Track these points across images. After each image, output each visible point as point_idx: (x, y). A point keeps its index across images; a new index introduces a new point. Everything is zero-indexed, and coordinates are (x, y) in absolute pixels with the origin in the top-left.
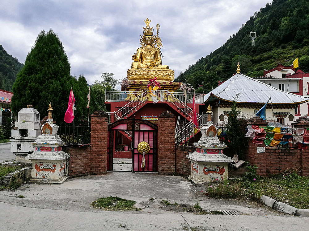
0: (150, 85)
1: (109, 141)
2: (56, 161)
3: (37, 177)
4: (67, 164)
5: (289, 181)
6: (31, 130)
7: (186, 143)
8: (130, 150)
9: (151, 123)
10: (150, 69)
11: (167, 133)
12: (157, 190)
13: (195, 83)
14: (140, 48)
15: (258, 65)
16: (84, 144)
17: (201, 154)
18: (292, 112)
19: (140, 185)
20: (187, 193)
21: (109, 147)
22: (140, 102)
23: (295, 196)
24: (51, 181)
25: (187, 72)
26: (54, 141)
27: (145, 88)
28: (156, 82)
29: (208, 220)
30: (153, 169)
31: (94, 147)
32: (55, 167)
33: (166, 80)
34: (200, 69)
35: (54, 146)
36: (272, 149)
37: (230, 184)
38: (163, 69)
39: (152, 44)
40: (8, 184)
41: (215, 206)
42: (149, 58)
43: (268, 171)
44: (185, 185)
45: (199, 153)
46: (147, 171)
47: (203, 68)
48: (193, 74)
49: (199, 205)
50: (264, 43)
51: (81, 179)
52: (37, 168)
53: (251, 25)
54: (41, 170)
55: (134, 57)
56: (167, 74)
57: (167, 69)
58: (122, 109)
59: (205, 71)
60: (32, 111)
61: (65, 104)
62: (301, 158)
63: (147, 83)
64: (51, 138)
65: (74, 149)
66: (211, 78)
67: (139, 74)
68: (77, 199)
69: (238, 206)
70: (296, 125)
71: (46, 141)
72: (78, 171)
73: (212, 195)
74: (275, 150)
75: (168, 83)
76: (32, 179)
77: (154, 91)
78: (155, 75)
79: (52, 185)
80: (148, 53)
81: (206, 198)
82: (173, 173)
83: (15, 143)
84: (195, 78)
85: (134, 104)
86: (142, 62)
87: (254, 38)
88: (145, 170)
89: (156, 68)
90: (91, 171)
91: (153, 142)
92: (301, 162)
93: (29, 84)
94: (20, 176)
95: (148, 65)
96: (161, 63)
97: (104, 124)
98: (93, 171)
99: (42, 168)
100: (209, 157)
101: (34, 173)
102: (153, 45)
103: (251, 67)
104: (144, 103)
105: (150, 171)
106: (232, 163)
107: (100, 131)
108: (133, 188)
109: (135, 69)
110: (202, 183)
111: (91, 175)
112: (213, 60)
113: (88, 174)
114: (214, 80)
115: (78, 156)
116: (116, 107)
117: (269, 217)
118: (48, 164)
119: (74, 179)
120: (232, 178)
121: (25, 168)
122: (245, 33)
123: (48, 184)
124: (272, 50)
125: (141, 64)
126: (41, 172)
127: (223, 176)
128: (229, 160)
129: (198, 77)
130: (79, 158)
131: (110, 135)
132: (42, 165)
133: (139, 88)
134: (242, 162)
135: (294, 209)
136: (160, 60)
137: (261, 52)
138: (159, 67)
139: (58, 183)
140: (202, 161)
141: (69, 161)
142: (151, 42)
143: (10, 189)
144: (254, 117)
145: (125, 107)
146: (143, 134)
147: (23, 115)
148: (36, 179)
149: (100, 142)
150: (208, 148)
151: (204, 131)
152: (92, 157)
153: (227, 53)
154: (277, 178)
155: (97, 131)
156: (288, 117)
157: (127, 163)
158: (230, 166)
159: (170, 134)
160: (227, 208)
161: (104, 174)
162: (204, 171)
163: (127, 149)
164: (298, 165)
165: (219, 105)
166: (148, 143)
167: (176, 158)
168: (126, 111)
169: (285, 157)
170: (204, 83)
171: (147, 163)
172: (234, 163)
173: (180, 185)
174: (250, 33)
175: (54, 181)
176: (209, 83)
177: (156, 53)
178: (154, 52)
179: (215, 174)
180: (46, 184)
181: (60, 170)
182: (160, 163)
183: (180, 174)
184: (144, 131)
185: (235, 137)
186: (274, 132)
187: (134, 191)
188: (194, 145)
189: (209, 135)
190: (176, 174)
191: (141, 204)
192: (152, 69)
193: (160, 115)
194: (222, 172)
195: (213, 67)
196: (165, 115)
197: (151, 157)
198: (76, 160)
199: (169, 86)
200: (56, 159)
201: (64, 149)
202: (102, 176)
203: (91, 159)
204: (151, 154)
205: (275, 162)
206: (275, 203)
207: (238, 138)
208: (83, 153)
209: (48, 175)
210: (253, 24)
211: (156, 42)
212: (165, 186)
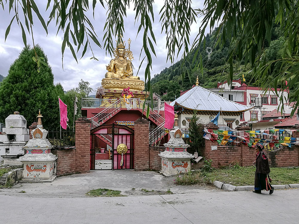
0: (124, 94)
1: (91, 144)
2: (46, 162)
3: (29, 177)
4: (55, 164)
5: (233, 170)
6: (19, 135)
7: (157, 143)
8: (106, 152)
9: (128, 127)
10: (123, 79)
11: (142, 136)
12: (137, 182)
13: (160, 91)
14: (113, 60)
15: (213, 77)
16: (69, 147)
17: (170, 152)
18: (238, 118)
19: (121, 179)
20: (160, 183)
21: (91, 149)
22: (115, 109)
23: (236, 179)
24: (42, 180)
25: (153, 81)
26: (44, 144)
27: (118, 96)
28: (129, 91)
29: (178, 197)
30: (130, 167)
31: (78, 149)
32: (46, 167)
33: (138, 89)
34: (164, 78)
35: (45, 149)
36: (222, 147)
37: (193, 174)
38: (135, 80)
39: (124, 57)
40: (5, 183)
41: (182, 191)
42: (122, 69)
43: (219, 164)
44: (157, 177)
45: (168, 152)
46: (125, 168)
47: (167, 77)
48: (158, 83)
49: (170, 190)
50: (218, 58)
51: (69, 177)
52: (29, 169)
53: (207, 41)
54: (32, 171)
55: (108, 68)
56: (138, 84)
57: (138, 80)
58: (98, 115)
59: (169, 80)
60: (19, 118)
61: (50, 111)
62: (242, 153)
63: (120, 92)
64: (41, 142)
65: (61, 151)
66: (174, 87)
67: (113, 83)
68: (71, 192)
69: (198, 189)
70: (238, 128)
71: (37, 144)
72: (65, 171)
73: (179, 183)
74: (224, 148)
75: (139, 92)
76: (24, 179)
77: (128, 100)
78: (127, 85)
79: (43, 183)
80: (121, 64)
81: (175, 185)
82: (147, 169)
83: (3, 147)
84: (160, 86)
85: (110, 111)
86: (115, 72)
87: (209, 53)
88: (123, 168)
89: (128, 78)
90: (76, 170)
91: (130, 144)
92: (242, 156)
93: (14, 91)
94: (13, 177)
95: (121, 76)
96: (133, 74)
97: (87, 129)
98: (78, 170)
99: (33, 169)
100: (177, 154)
101: (25, 173)
102: (126, 57)
103: (207, 79)
104: (119, 109)
105: (128, 168)
106: (193, 158)
107: (84, 135)
108: (116, 182)
109: (109, 79)
110: (171, 175)
111: (76, 173)
112: (176, 71)
113: (74, 173)
114: (176, 89)
115: (64, 157)
116: (92, 113)
117: (218, 193)
118: (39, 164)
119: (62, 178)
120: (193, 171)
121: (16, 170)
122: (202, 47)
123: (40, 182)
124: (224, 64)
125: (115, 75)
126: (32, 173)
127: (186, 169)
128: (191, 156)
129: (163, 86)
130: (66, 159)
131: (92, 138)
132: (33, 166)
133: (113, 96)
134: (200, 158)
135: (234, 187)
136: (132, 72)
137: (215, 65)
138: (131, 78)
139: (49, 181)
140: (171, 158)
141: (57, 162)
142: (124, 54)
143: (7, 187)
144: (209, 123)
145: (101, 114)
146: (121, 137)
147: (10, 121)
148: (27, 179)
149: (84, 145)
150: (175, 147)
151: (172, 134)
152: (77, 158)
153: (187, 65)
154: (225, 169)
155: (81, 135)
156: (235, 122)
157: (105, 164)
158: (192, 161)
159: (144, 137)
160: (191, 191)
161: (88, 172)
162: (173, 166)
163: (103, 151)
164: (240, 159)
165: (182, 112)
166: (126, 145)
167: (149, 157)
168: (102, 117)
169: (231, 153)
170: (168, 91)
171: (125, 162)
172: (194, 158)
173: (153, 177)
174: (206, 49)
175: (45, 179)
176: (172, 91)
177: (128, 65)
178: (126, 64)
179: (180, 167)
180: (37, 182)
181: (50, 170)
182: (136, 161)
183: (153, 169)
184: (122, 135)
185: (195, 138)
186: (224, 134)
187: (118, 184)
188: (165, 145)
189: (176, 137)
190: (149, 170)
191: (125, 192)
192: (125, 79)
193: (136, 121)
194: (186, 166)
195: (176, 77)
196: (141, 121)
197: (128, 157)
198: (63, 161)
199: (140, 94)
200: (47, 160)
201: (53, 151)
202: (86, 174)
203: (76, 160)
204: (129, 154)
205: (224, 157)
206: (223, 184)
207: (197, 139)
208: (69, 155)
209: (39, 175)
210: (209, 40)
211: (128, 55)
212: (142, 179)
